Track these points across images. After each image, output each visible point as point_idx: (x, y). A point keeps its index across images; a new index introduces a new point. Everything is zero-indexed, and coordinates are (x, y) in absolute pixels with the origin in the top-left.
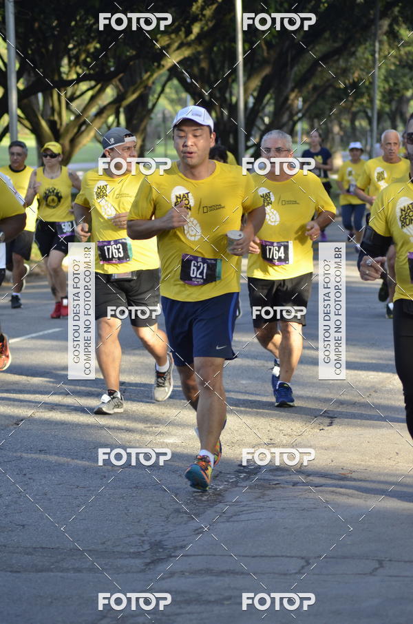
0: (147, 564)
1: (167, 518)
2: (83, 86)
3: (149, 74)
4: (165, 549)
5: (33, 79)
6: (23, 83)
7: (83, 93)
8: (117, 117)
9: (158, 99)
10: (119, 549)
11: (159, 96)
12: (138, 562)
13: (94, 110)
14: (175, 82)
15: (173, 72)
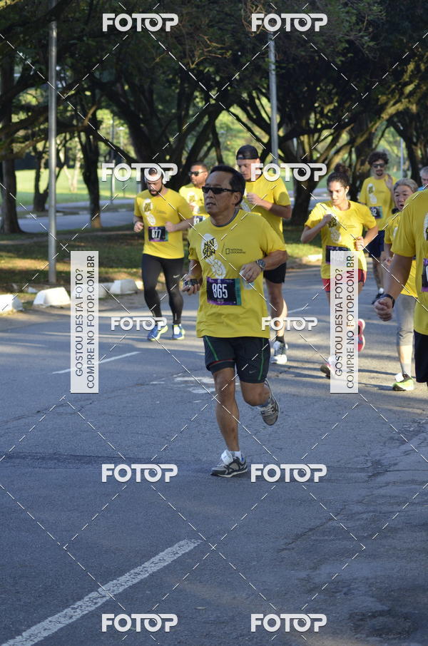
0: (370, 477)
1: (385, 443)
2: (325, 133)
3: (373, 123)
4: (382, 466)
5: (290, 128)
6: (283, 132)
7: (326, 138)
8: (350, 154)
9: (379, 142)
10: (349, 466)
11: (380, 139)
12: (363, 475)
13: (333, 150)
14: (392, 129)
15: (390, 122)
